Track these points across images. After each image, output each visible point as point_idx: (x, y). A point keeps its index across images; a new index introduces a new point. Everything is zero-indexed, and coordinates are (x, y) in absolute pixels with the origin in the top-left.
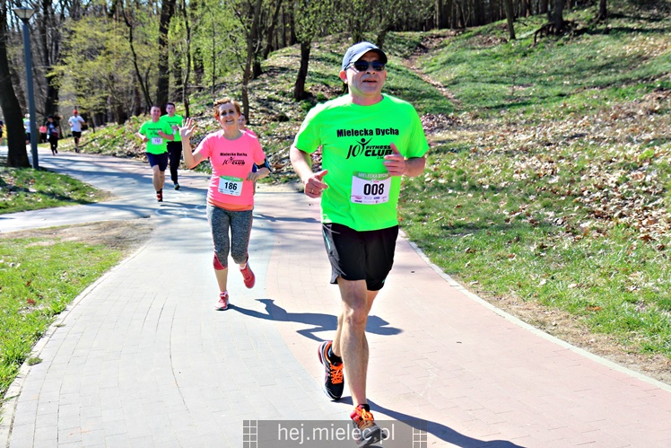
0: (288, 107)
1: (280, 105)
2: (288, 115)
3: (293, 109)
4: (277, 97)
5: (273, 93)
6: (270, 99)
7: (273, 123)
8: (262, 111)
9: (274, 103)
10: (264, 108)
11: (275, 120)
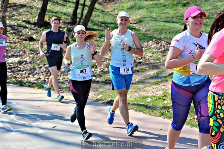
0: (33, 31)
1: (27, 30)
2: (34, 37)
3: (37, 33)
4: (24, 24)
5: (20, 21)
6: (19, 26)
7: (24, 42)
8: (15, 33)
9: (22, 28)
10: (16, 32)
11: (26, 40)
